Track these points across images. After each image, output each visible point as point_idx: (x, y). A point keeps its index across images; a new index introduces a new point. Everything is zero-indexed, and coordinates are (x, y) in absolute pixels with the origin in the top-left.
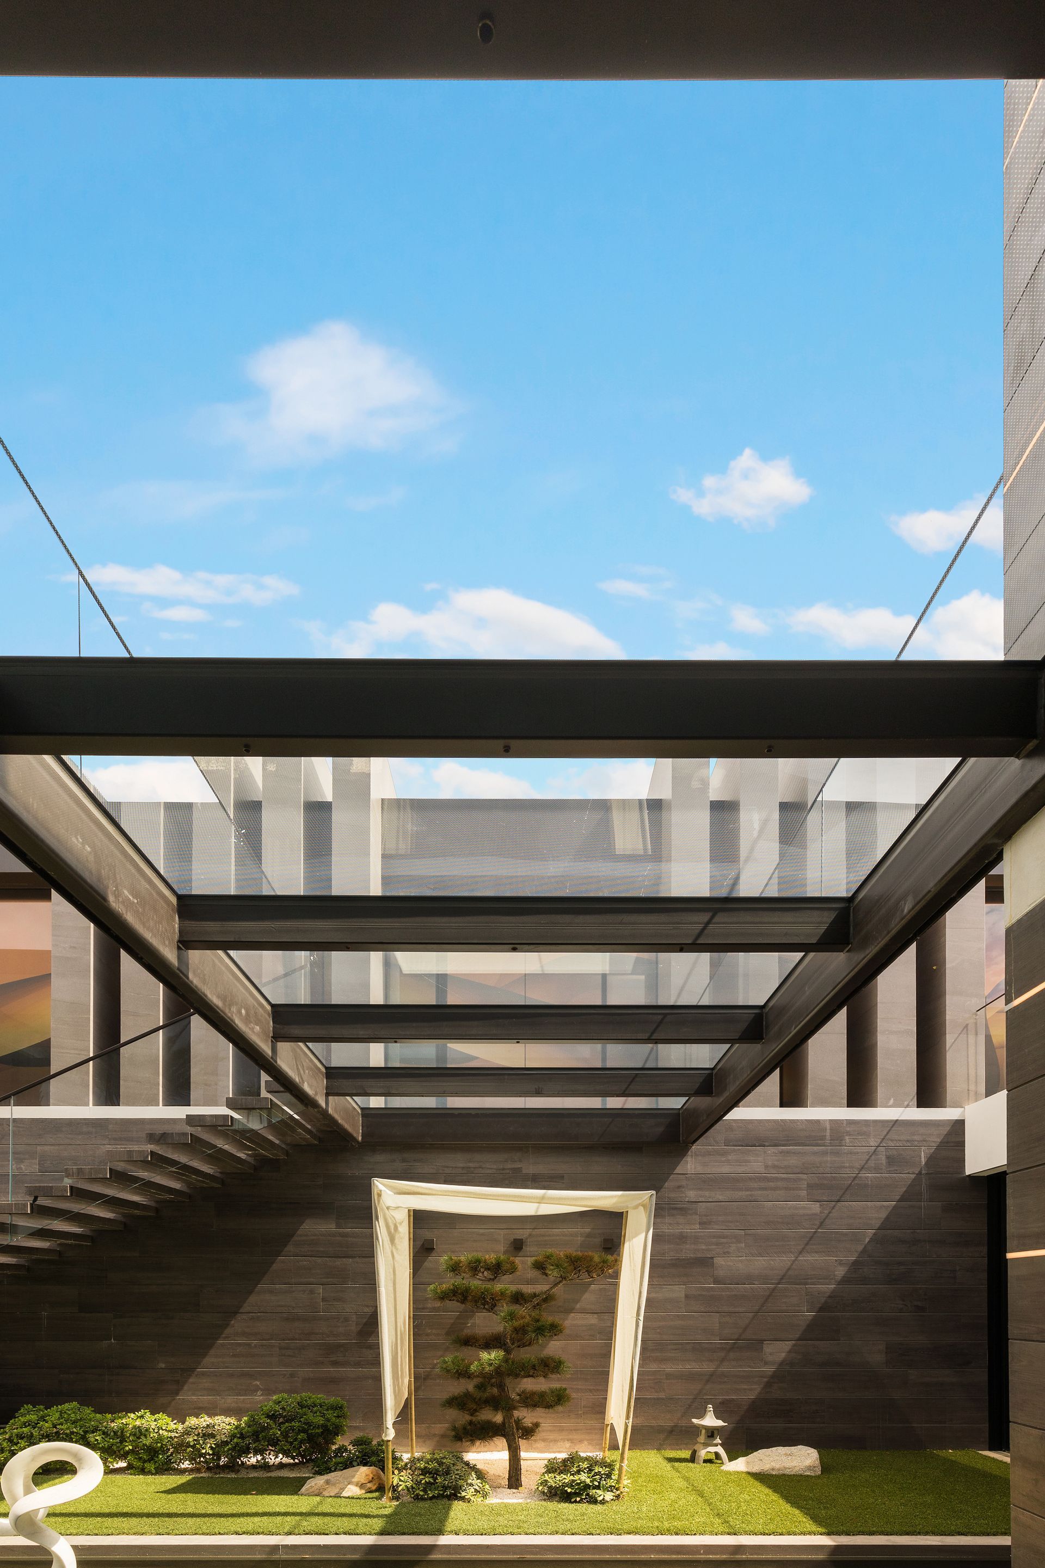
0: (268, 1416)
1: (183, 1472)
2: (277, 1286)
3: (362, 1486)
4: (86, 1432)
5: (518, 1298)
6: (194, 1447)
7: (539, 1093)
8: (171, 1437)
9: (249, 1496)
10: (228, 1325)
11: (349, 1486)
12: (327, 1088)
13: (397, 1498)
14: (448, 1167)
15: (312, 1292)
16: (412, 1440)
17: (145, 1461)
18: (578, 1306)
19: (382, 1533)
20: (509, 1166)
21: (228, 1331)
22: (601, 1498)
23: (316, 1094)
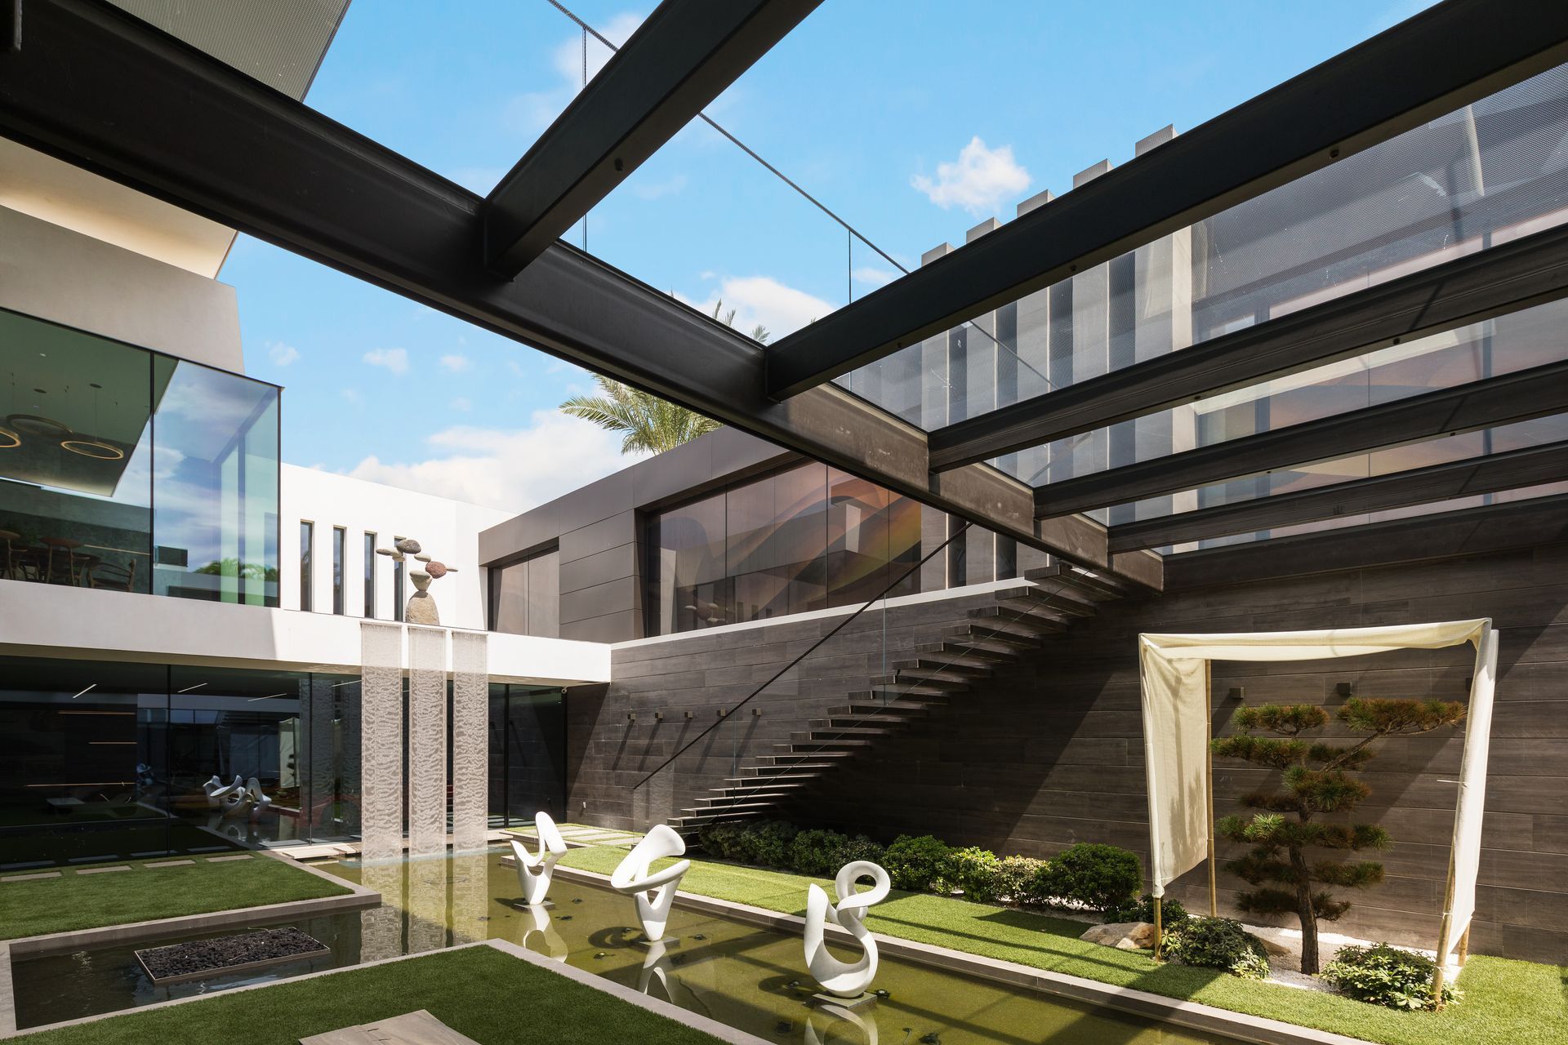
0: (1065, 863)
1: (1002, 904)
2: (1088, 739)
3: (1137, 941)
4: (935, 860)
5: (1320, 754)
6: (1007, 882)
7: (1338, 513)
8: (992, 872)
9: (1038, 933)
10: (1047, 775)
11: (1124, 939)
12: (1109, 547)
13: (1166, 959)
14: (1257, 607)
15: (1118, 745)
16: (1212, 904)
17: (973, 891)
18: (1430, 765)
19: (1129, 986)
20: (1333, 597)
21: (1047, 781)
22: (1404, 1003)
23: (1095, 556)
